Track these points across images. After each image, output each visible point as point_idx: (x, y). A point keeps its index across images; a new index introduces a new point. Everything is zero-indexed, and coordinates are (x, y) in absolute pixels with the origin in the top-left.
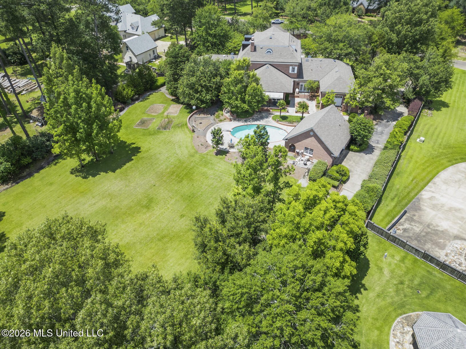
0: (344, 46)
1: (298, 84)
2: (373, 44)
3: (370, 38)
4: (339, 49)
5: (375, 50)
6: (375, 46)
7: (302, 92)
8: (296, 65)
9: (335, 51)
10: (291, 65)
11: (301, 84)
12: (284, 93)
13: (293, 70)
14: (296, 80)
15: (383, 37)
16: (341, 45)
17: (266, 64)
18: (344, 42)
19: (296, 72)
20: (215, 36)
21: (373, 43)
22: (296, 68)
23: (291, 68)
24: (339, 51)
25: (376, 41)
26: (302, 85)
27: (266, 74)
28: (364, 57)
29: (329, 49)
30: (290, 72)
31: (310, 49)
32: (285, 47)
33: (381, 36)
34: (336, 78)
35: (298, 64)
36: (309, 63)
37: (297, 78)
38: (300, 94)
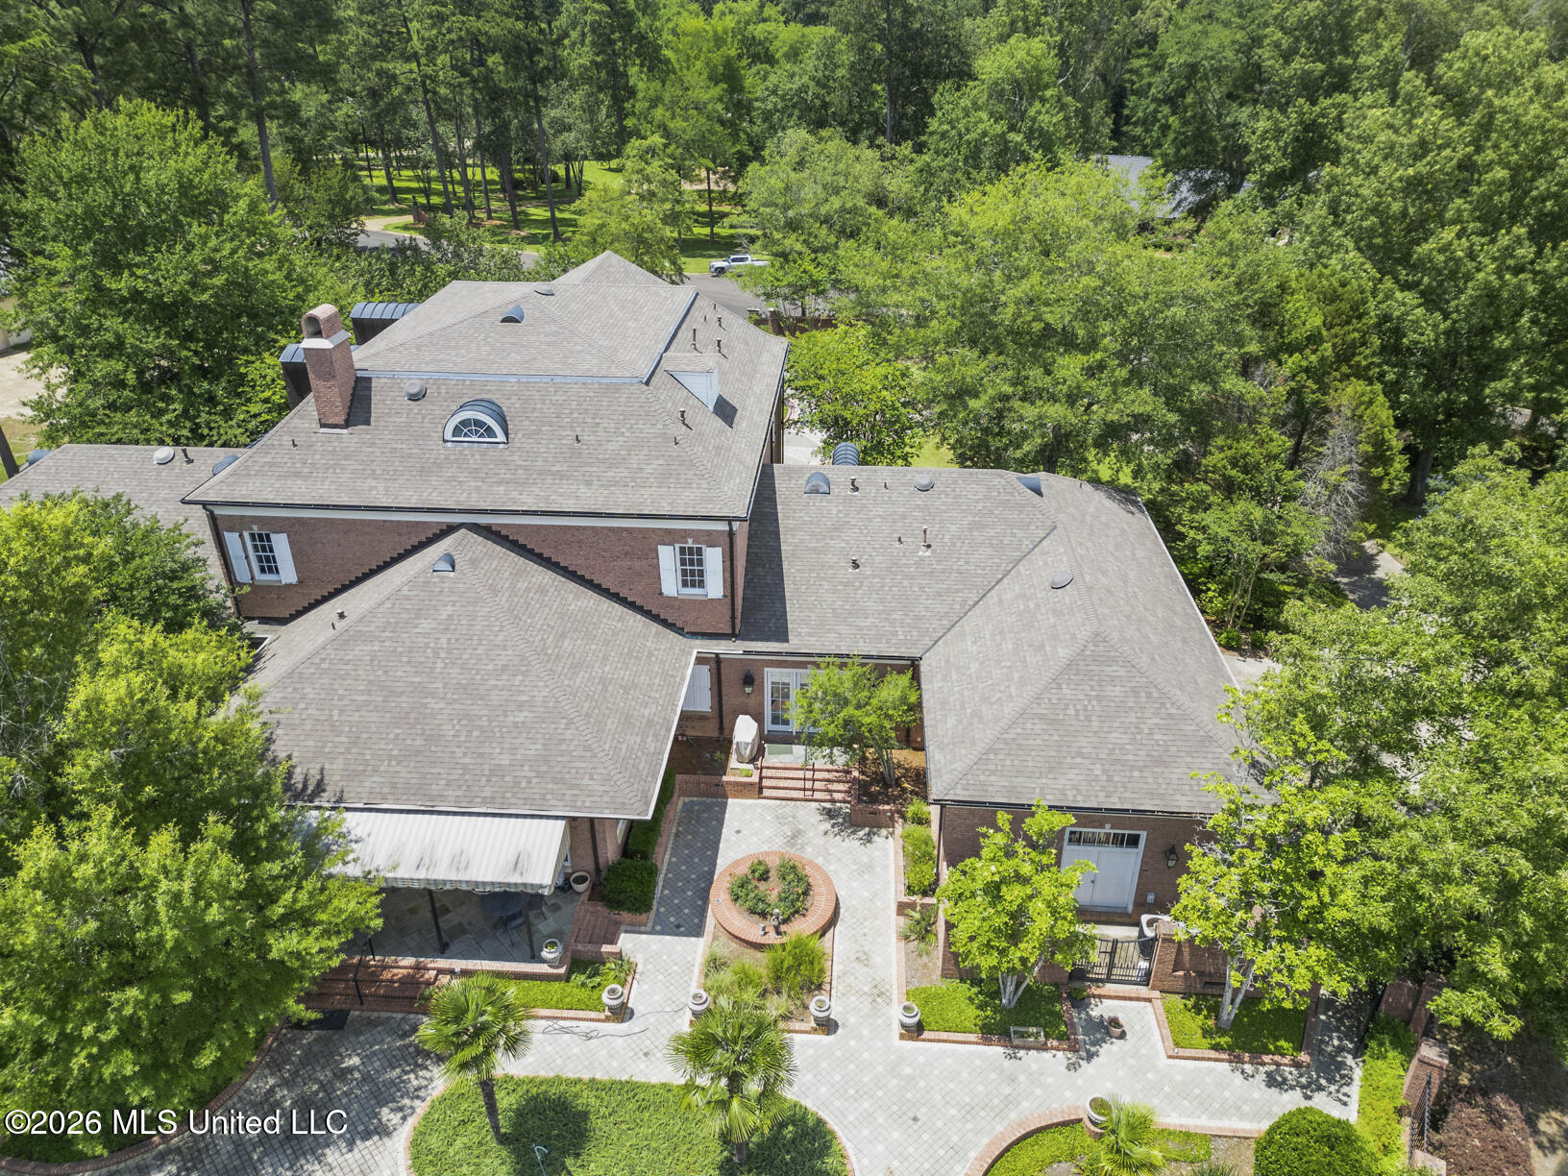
0: (1091, 372)
1: (749, 680)
2: (1292, 361)
3: (1266, 315)
4: (1053, 399)
5: (1310, 398)
6: (1307, 370)
7: (788, 739)
8: (711, 539)
9: (1030, 412)
10: (670, 537)
11: (772, 676)
12: (572, 822)
13: (693, 576)
14: (730, 649)
15: (1357, 312)
16: (1070, 367)
17: (451, 529)
18: (1091, 345)
19: (714, 587)
20: (164, 313)
21: (1292, 349)
22: (713, 559)
23: (668, 558)
24: (1056, 412)
25: (1314, 339)
26: (781, 693)
27: (425, 625)
28: (1246, 446)
29: (985, 398)
30: (670, 584)
31: (849, 399)
32: (613, 388)
33: (1345, 306)
34: (1064, 653)
35: (723, 527)
36: (830, 508)
37: (732, 636)
38: (774, 757)
